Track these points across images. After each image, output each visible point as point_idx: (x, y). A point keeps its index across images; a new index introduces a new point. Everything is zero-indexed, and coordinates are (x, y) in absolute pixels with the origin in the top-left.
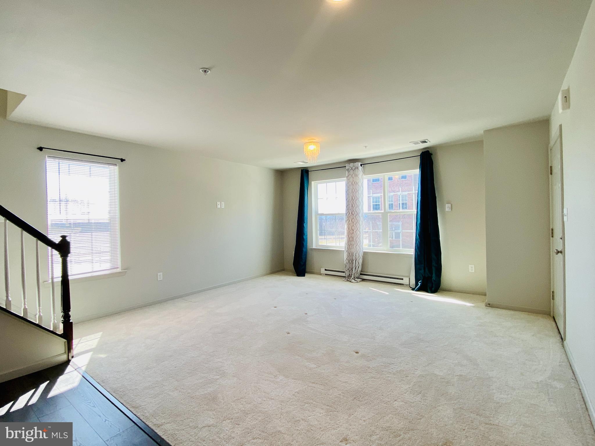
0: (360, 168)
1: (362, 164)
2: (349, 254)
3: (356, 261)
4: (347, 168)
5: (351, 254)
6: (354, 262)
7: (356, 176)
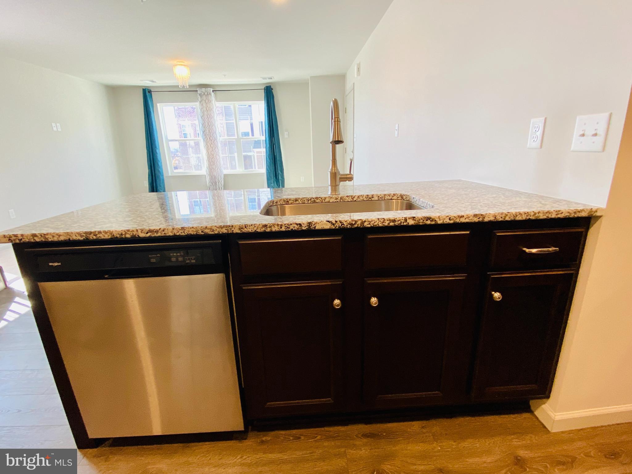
0: (213, 94)
1: (213, 90)
2: (212, 177)
3: (219, 183)
4: (199, 92)
5: (213, 177)
6: (218, 183)
7: (210, 101)
